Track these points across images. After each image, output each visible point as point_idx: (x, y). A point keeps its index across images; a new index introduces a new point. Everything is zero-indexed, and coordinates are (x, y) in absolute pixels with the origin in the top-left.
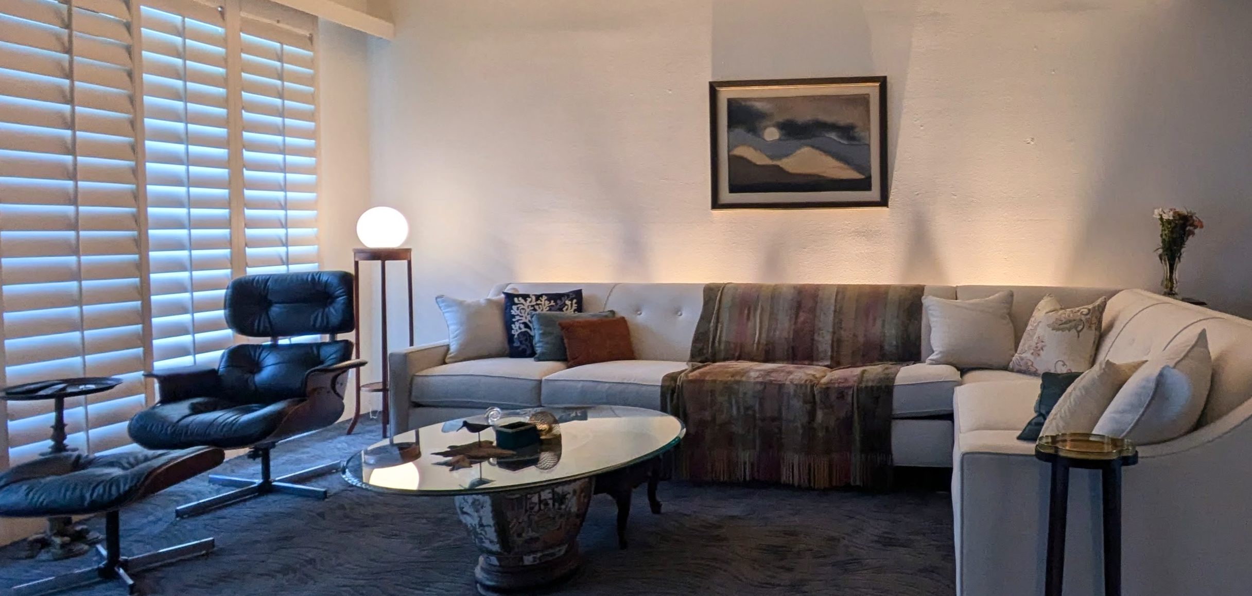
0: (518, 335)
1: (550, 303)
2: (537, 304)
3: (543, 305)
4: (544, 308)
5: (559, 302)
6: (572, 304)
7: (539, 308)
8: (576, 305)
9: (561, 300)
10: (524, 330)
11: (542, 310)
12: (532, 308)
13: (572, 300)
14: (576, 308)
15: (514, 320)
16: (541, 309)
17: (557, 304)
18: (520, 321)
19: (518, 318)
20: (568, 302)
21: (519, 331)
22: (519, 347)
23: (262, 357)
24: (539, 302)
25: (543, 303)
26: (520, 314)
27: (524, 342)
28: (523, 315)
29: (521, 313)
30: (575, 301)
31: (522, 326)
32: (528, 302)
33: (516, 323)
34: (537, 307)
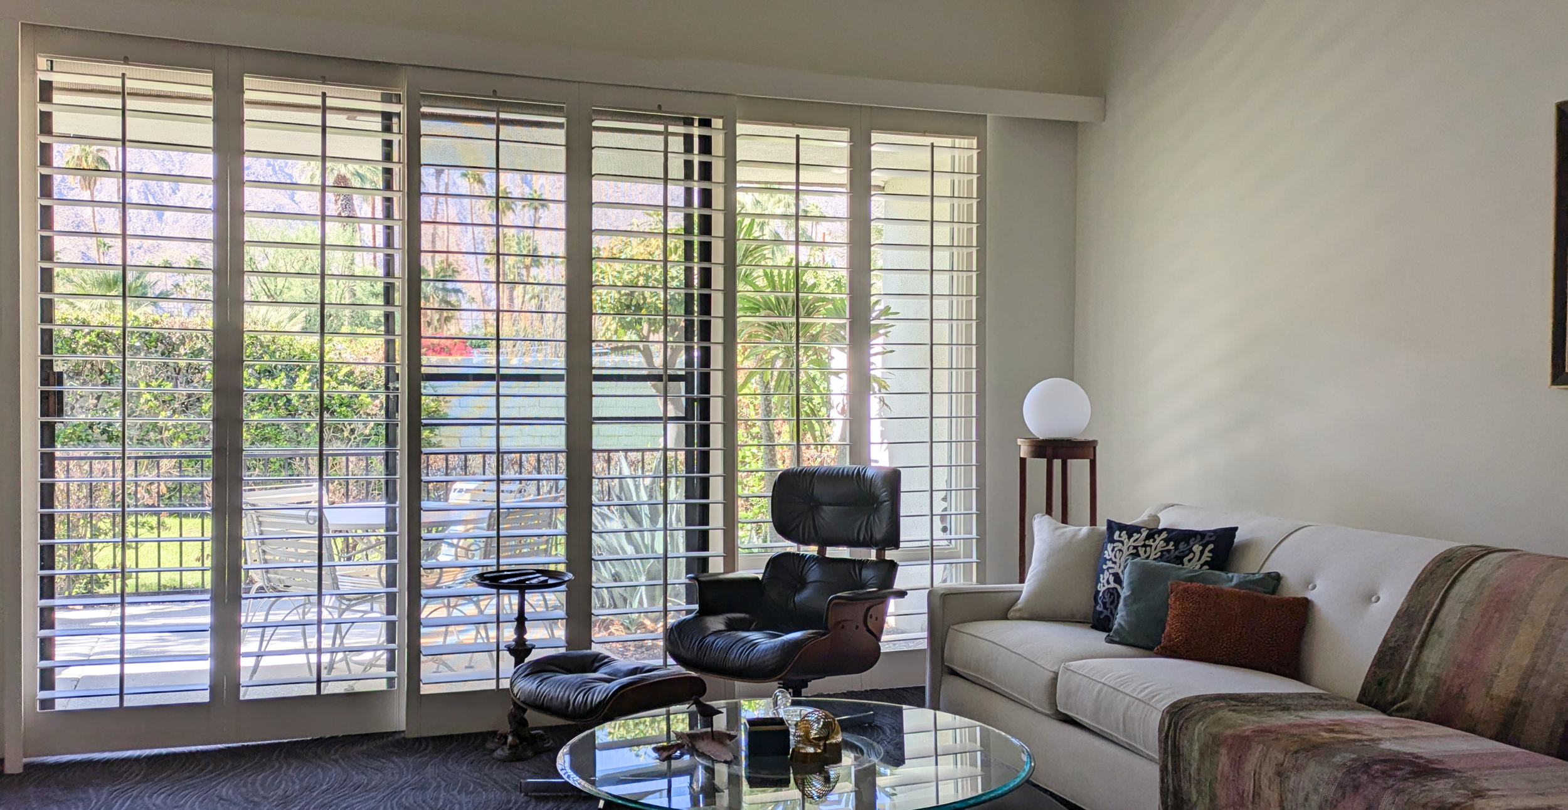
0: (1104, 591)
1: (1168, 545)
2: (1145, 546)
3: (1153, 548)
4: (1153, 552)
5: (1182, 546)
6: (1202, 552)
7: (1145, 552)
8: (1211, 555)
9: (1188, 543)
10: (1113, 585)
11: (1148, 558)
12: (1135, 551)
13: (1205, 546)
14: (1209, 559)
15: (1105, 567)
16: (1147, 554)
17: (1176, 548)
18: (1111, 571)
19: (1110, 564)
20: (1197, 548)
21: (1107, 586)
22: (1101, 612)
23: (806, 569)
24: (1150, 542)
25: (1154, 545)
26: (1114, 559)
27: (1108, 606)
28: (1117, 560)
29: (1115, 556)
30: (1211, 546)
31: (1111, 579)
32: (1132, 539)
33: (1106, 572)
34: (1141, 551)
